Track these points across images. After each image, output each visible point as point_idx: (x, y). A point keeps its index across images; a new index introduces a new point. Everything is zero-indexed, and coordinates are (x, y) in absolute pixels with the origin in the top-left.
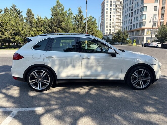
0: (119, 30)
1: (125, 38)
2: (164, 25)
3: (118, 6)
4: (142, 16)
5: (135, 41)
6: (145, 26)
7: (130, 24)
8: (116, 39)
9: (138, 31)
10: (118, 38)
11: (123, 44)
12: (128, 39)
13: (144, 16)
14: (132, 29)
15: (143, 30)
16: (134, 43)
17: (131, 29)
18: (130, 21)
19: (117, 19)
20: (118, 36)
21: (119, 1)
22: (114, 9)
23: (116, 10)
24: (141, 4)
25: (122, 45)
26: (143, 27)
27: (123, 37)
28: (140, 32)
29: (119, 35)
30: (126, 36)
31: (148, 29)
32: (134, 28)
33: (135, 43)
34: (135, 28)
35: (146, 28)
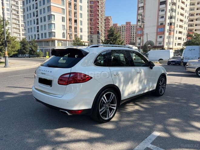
0: (24, 39)
1: (34, 49)
2: (78, 37)
3: (13, 7)
4: (50, 25)
5: (47, 53)
6: (55, 36)
7: (36, 33)
8: (21, 51)
9: (48, 41)
10: (24, 49)
11: (32, 57)
12: (38, 51)
13: (53, 25)
14: (40, 38)
15: (53, 41)
16: (46, 55)
17: (38, 39)
18: (36, 29)
19: (13, 23)
20: (23, 46)
21: (14, 1)
22: (8, 10)
23: (12, 12)
24: (48, 11)
25: (30, 58)
26: (53, 38)
27: (32, 48)
28: (50, 43)
29: (25, 45)
30: (35, 47)
31: (59, 40)
32: (42, 37)
33: (48, 55)
34: (44, 38)
35: (56, 40)
